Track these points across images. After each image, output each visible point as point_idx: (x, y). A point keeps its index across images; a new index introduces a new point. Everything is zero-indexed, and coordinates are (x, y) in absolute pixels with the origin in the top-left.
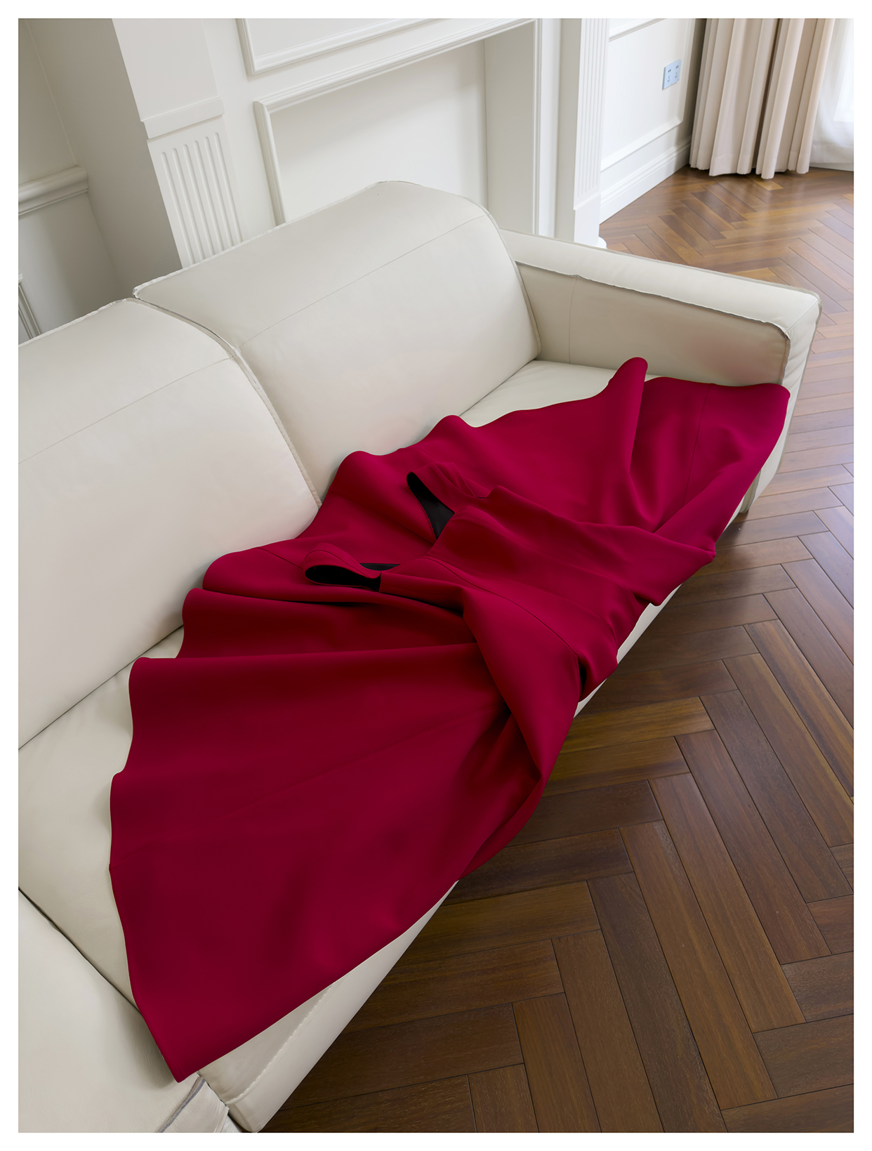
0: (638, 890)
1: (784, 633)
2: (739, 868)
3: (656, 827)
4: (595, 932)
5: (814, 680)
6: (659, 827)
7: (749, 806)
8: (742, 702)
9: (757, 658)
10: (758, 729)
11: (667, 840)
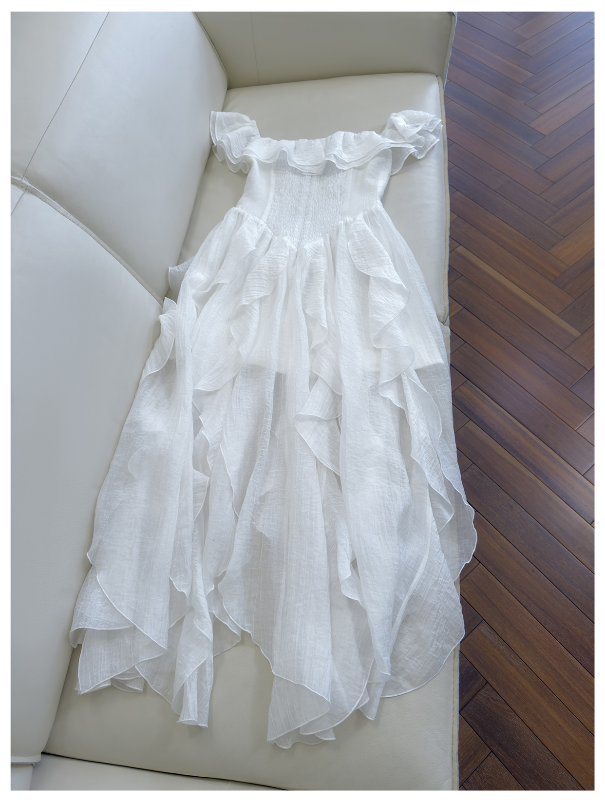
0: (498, 698)
1: (477, 392)
3: (482, 630)
4: (489, 757)
5: (518, 427)
11: (495, 638)
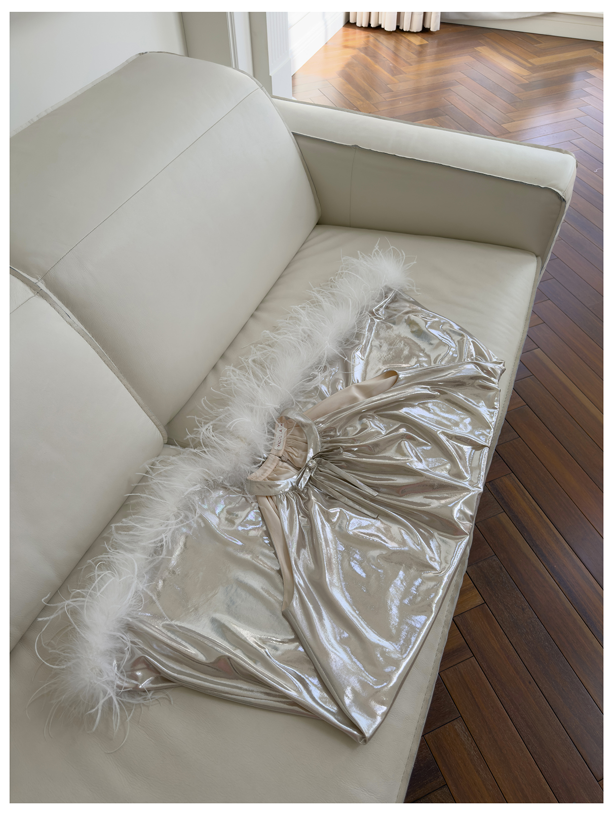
2: (536, 757)
3: (456, 727)
5: (554, 533)
6: (458, 726)
7: (530, 683)
8: (501, 568)
9: (504, 518)
10: (520, 595)
11: (468, 740)
